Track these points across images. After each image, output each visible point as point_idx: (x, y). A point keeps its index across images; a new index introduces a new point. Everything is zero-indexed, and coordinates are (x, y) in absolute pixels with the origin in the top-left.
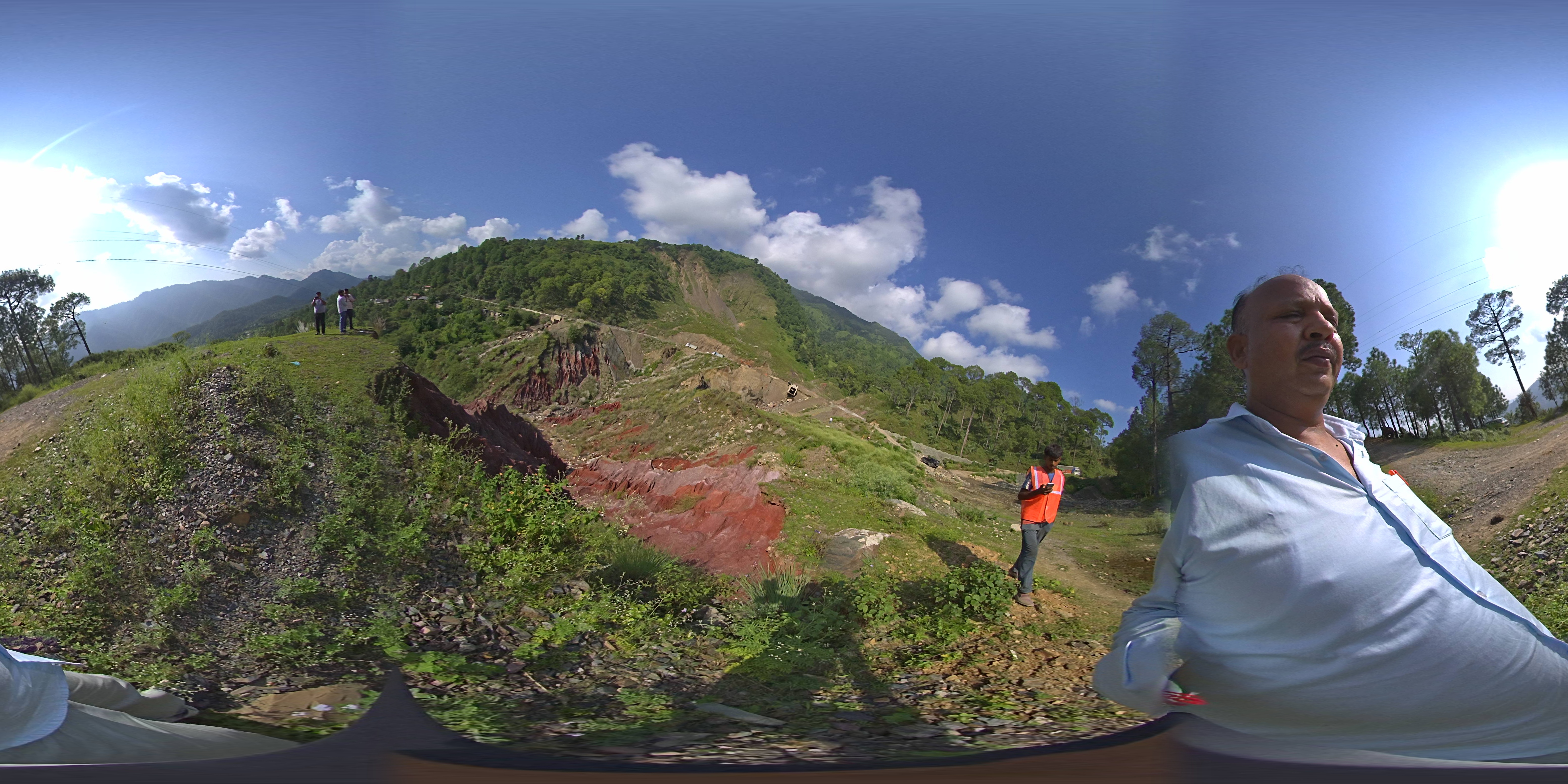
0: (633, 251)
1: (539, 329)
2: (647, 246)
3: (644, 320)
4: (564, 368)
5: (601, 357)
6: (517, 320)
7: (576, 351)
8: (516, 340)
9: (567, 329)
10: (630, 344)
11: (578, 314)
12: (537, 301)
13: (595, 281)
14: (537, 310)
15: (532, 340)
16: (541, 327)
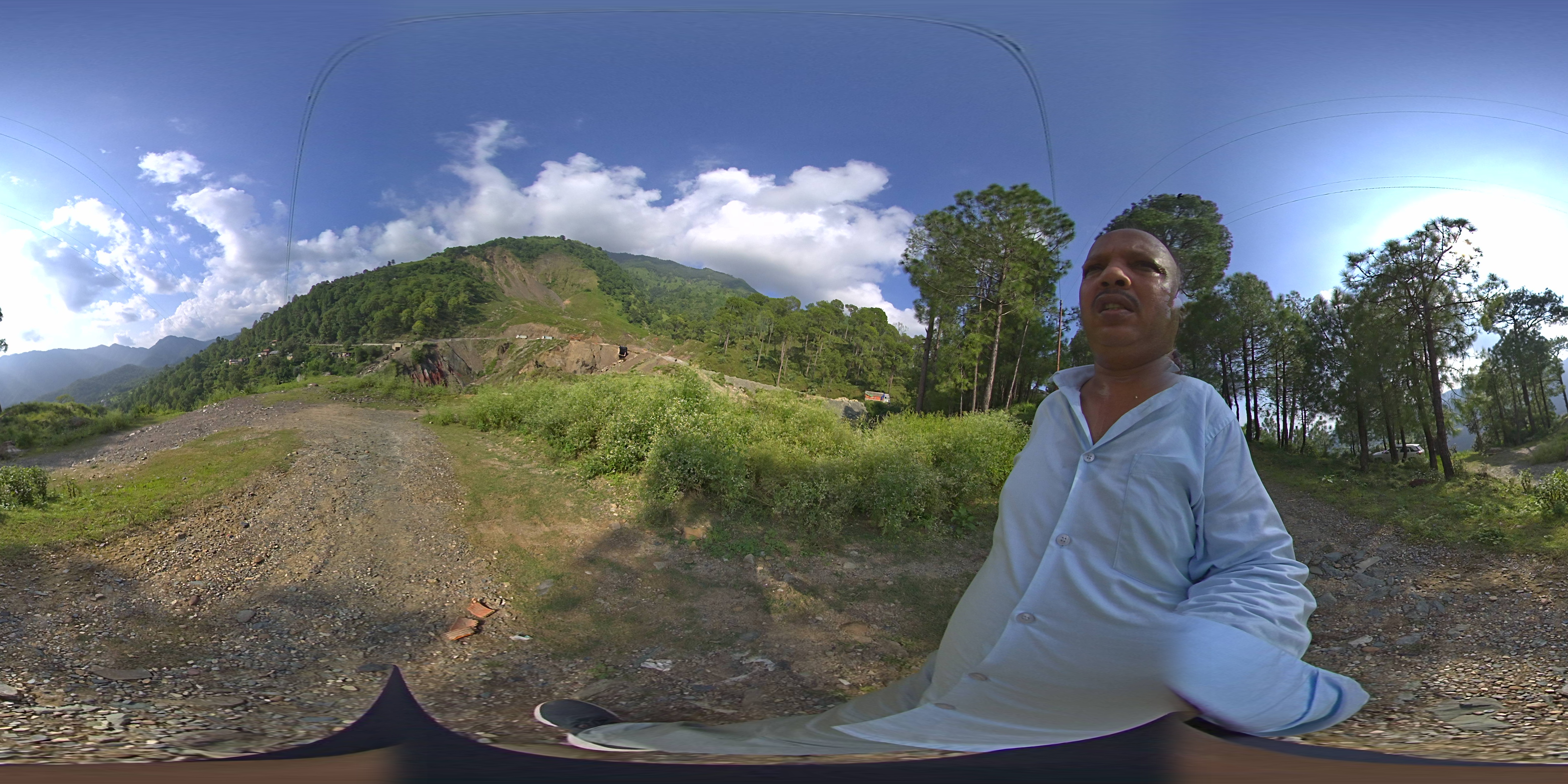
0: (443, 263)
1: (385, 359)
2: (453, 254)
3: (473, 326)
5: (445, 368)
6: (362, 356)
7: (423, 369)
9: (408, 354)
10: (468, 351)
11: (415, 337)
12: (375, 334)
13: (420, 303)
14: (377, 342)
15: (382, 370)
16: (386, 356)
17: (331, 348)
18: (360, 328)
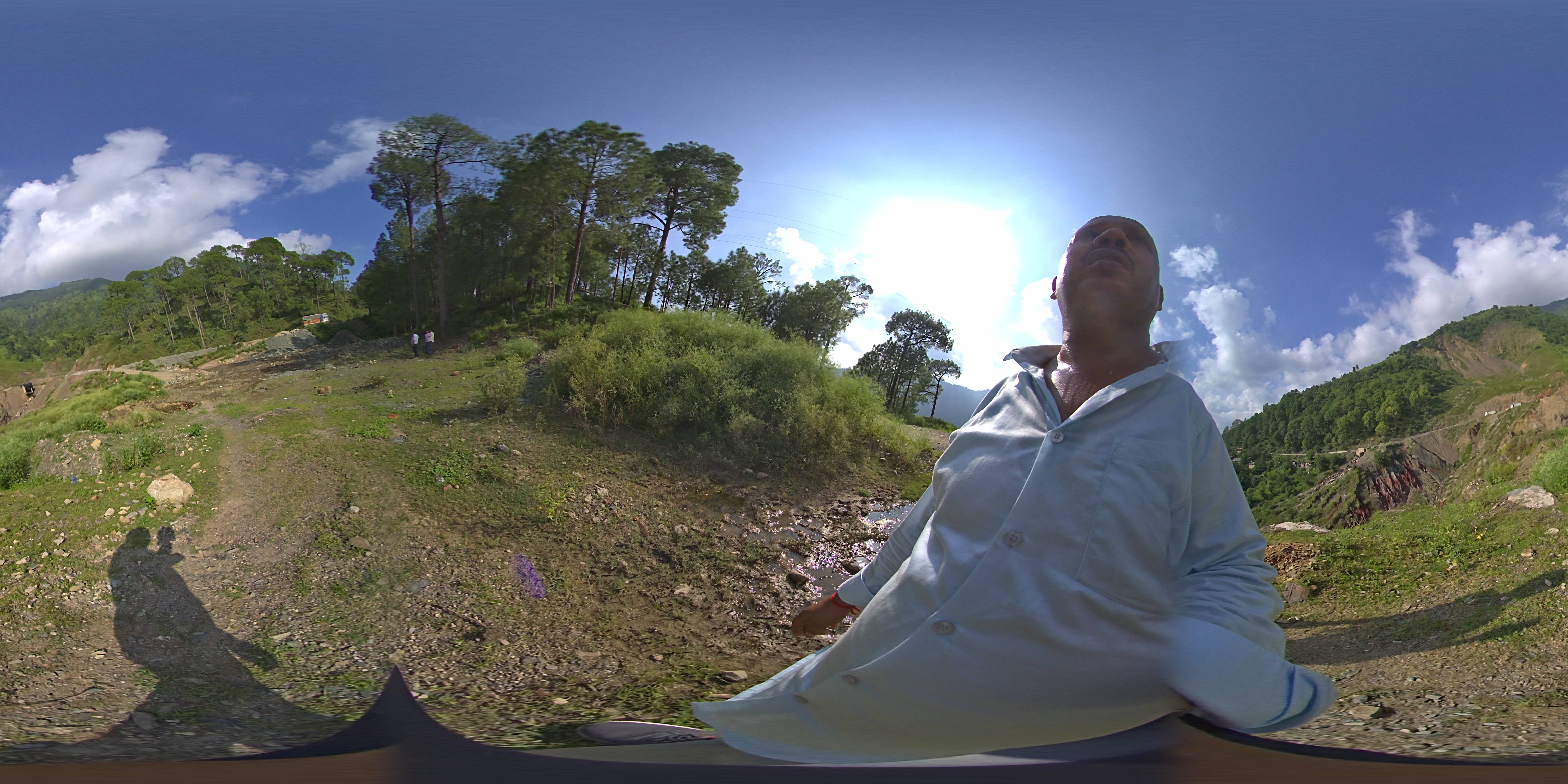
0: (1400, 361)
2: (1408, 351)
3: (1439, 416)
4: (1384, 492)
5: (1415, 467)
8: (1330, 483)
9: (1372, 458)
10: (1438, 443)
11: (1379, 439)
12: (1340, 441)
13: (1381, 402)
14: (1342, 449)
15: (1344, 478)
16: (1349, 463)
17: (1296, 458)
18: (1324, 436)
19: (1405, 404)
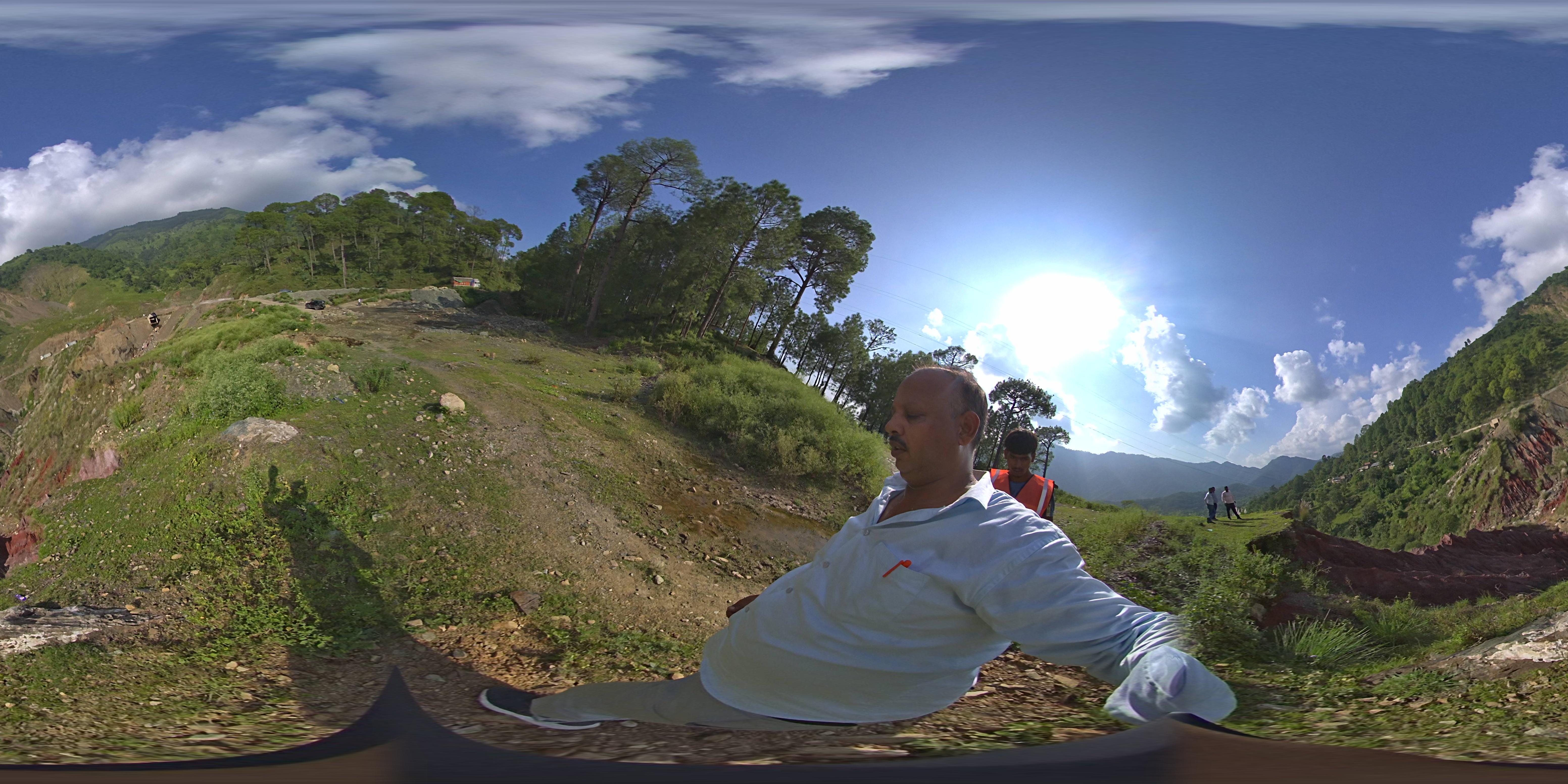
0: (1510, 324)
1: (1487, 441)
2: (1516, 312)
3: (1563, 369)
4: (1528, 457)
5: (1552, 426)
6: (1463, 445)
7: (1528, 436)
8: (1474, 462)
9: (1508, 426)
11: (1509, 405)
12: (1471, 418)
13: (1501, 369)
14: (1476, 425)
15: (1486, 454)
16: (1487, 437)
17: (1433, 446)
18: (1455, 417)
19: (1525, 365)
